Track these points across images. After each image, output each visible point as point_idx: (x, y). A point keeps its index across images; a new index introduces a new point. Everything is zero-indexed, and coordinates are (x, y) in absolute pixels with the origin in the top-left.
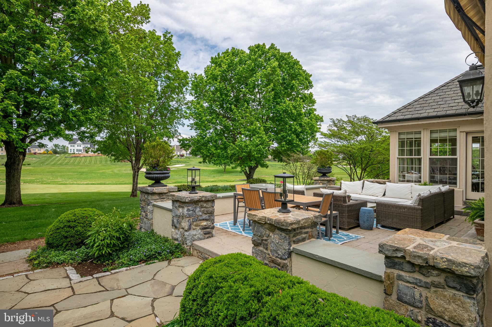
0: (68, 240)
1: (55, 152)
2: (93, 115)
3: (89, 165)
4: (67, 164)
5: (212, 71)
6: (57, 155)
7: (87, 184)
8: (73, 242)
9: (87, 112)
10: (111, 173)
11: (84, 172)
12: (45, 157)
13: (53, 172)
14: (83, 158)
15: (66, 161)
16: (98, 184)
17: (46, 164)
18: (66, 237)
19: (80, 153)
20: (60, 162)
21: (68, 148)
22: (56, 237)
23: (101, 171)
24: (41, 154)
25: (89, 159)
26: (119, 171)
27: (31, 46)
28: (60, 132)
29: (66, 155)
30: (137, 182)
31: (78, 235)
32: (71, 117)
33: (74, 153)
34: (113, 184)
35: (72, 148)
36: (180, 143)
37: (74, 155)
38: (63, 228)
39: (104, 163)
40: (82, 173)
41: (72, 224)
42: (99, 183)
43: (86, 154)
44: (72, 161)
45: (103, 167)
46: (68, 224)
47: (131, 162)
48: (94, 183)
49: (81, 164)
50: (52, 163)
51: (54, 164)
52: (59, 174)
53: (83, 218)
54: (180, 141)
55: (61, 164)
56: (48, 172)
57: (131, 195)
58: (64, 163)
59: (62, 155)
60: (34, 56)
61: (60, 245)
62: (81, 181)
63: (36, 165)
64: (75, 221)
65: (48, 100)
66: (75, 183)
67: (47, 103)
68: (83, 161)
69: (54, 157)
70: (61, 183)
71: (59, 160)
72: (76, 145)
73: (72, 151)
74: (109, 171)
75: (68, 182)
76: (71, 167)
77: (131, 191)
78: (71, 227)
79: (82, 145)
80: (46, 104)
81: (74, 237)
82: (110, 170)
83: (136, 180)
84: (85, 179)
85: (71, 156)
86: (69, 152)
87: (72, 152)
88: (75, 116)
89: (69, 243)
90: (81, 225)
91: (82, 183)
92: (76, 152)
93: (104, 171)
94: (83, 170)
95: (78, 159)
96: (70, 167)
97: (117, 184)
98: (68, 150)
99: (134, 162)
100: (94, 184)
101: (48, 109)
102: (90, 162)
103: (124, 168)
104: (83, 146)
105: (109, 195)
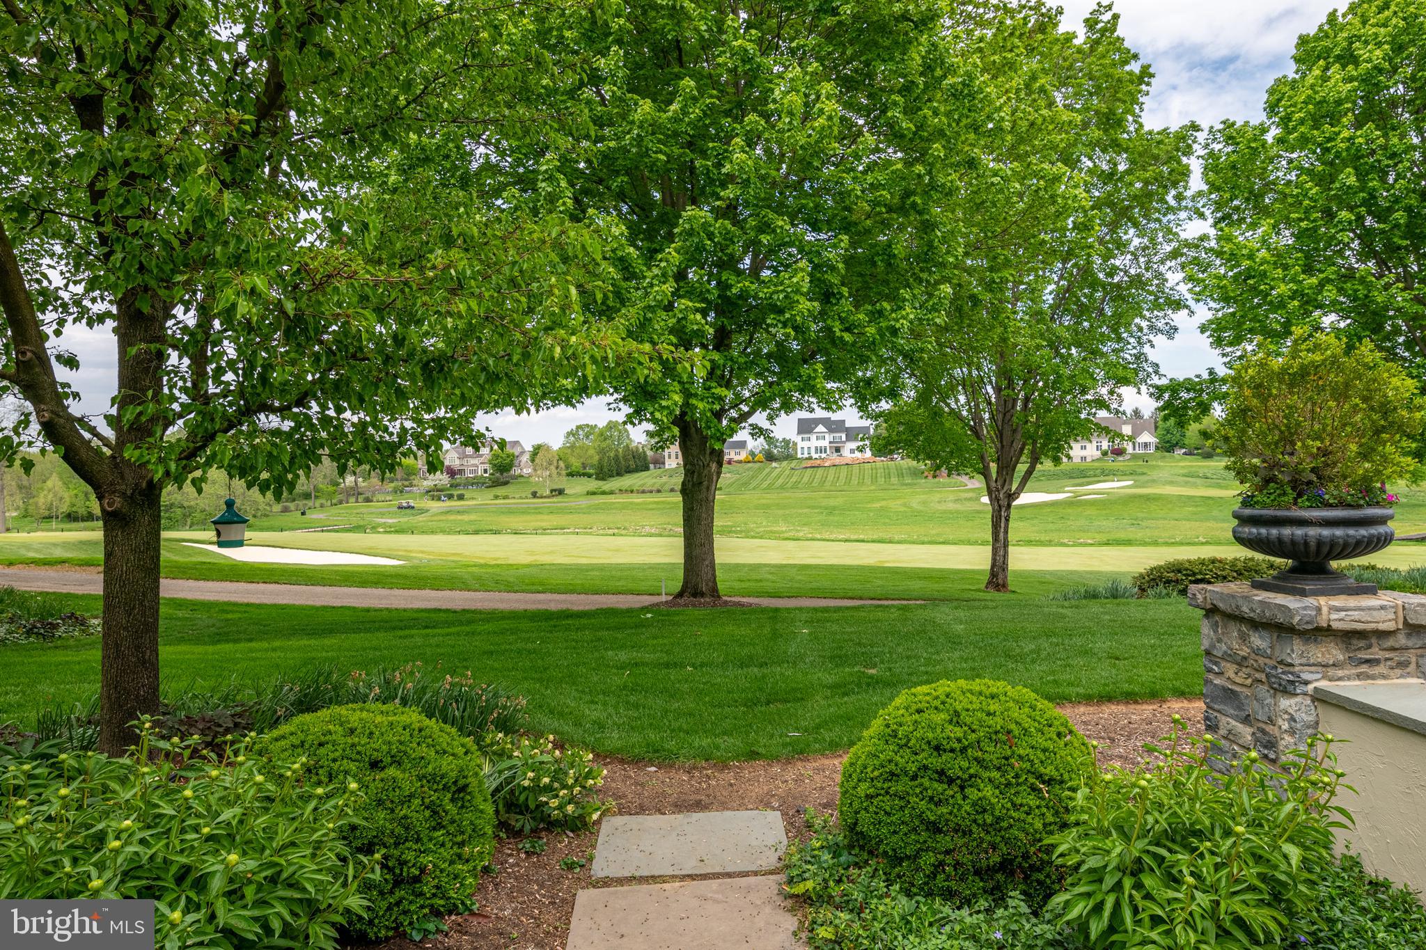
0: (945, 841)
1: (770, 457)
2: (904, 318)
3: (845, 488)
4: (795, 486)
5: (1312, 87)
6: (774, 464)
7: (846, 541)
8: (966, 859)
9: (880, 313)
10: (903, 509)
11: (834, 508)
12: (748, 469)
13: (767, 507)
14: (832, 470)
15: (794, 479)
16: (873, 541)
17: (751, 486)
18: (935, 828)
19: (823, 455)
20: (780, 481)
21: (795, 444)
22: (888, 814)
23: (877, 505)
24: (740, 462)
25: (844, 470)
26: (924, 503)
27: (734, 129)
28: (812, 383)
29: (794, 464)
30: (1006, 539)
31: (985, 827)
32: (838, 334)
33: (810, 458)
34: (914, 543)
35: (806, 444)
36: (1158, 399)
37: (809, 463)
38: (914, 778)
39: (881, 481)
40: (831, 510)
41: (957, 766)
42: (875, 537)
43: (835, 458)
44: (805, 479)
45: (881, 494)
46: (936, 762)
47: (985, 473)
48: (862, 537)
49: (828, 484)
50: (765, 485)
51: (769, 487)
52: (781, 512)
53: (993, 736)
54: (1158, 392)
55: (782, 487)
56: (757, 507)
57: (990, 583)
58: (789, 485)
59: (785, 463)
60: (744, 152)
61: (908, 857)
62: (831, 533)
63: (732, 490)
64: (964, 750)
65: (782, 283)
66: (819, 536)
67: (777, 292)
68: (830, 478)
69: (767, 470)
70: (786, 535)
71: (778, 477)
72: (813, 437)
73: (806, 451)
74: (896, 505)
75: (801, 534)
76: (806, 495)
77: (988, 567)
78: (951, 781)
79: (827, 436)
80: (775, 297)
81: (967, 833)
82: (898, 502)
83: (1002, 535)
84: (840, 525)
85: (805, 464)
86: (799, 456)
87: (806, 455)
88: (847, 330)
89: (949, 859)
90: (995, 774)
91: (833, 537)
92: (815, 456)
93: (883, 503)
94: (832, 502)
95: (820, 471)
96: (801, 495)
97: (923, 543)
98: (795, 450)
99: (994, 476)
100: (863, 541)
101: (781, 311)
102: (848, 480)
103: (937, 497)
104: (829, 437)
105: (920, 578)
